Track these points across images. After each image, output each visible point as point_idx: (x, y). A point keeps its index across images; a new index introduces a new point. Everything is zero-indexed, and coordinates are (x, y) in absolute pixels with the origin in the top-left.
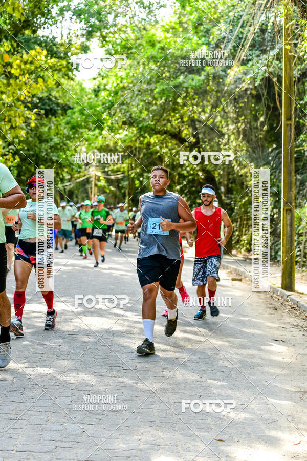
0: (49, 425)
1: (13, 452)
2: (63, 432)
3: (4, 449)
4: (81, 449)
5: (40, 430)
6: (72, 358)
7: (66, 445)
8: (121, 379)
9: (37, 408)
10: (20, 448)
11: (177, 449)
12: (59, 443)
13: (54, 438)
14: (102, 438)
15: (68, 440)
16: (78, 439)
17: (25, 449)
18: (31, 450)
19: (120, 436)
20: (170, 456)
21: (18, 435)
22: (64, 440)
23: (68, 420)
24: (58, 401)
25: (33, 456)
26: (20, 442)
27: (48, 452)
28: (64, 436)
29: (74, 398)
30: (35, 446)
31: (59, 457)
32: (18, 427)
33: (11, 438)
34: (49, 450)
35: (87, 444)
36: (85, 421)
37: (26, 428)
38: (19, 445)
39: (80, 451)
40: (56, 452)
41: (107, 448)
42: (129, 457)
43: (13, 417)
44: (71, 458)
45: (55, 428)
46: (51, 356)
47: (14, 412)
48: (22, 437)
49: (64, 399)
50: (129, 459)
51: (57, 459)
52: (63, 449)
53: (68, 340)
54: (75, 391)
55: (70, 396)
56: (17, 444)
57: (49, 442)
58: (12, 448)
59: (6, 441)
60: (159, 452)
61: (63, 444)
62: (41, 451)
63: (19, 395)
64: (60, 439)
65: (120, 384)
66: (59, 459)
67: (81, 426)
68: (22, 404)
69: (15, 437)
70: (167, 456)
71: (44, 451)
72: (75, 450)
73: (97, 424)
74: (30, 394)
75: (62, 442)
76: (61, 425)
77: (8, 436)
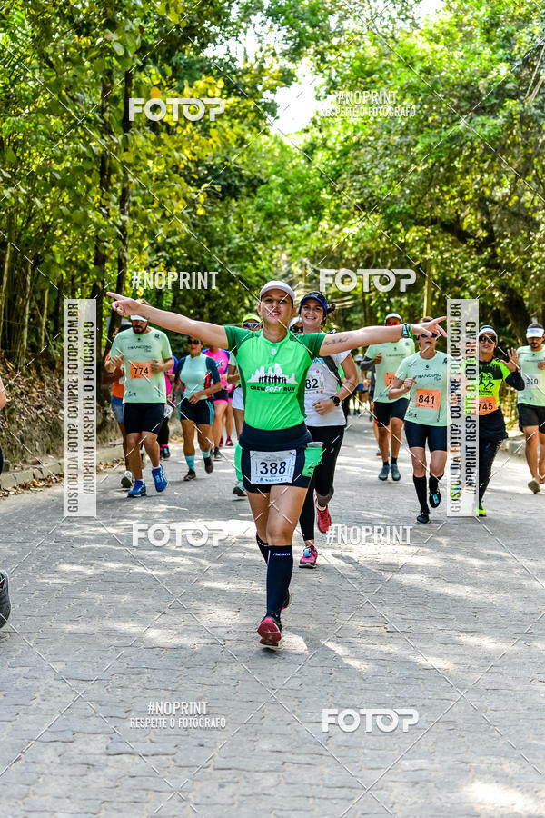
0: (266, 725)
1: (209, 770)
2: (292, 736)
3: (190, 764)
4: (328, 767)
5: (251, 732)
7: (302, 759)
8: (385, 648)
9: (242, 696)
10: (220, 762)
11: (502, 769)
12: (288, 757)
13: (279, 747)
14: (363, 748)
15: (302, 751)
16: (322, 750)
17: (229, 765)
18: (241, 767)
19: (396, 746)
20: (491, 783)
21: (213, 741)
24: (277, 684)
25: (245, 778)
26: (219, 753)
27: (270, 771)
28: (295, 743)
29: (305, 679)
30: (247, 759)
31: (290, 781)
33: (202, 746)
34: (272, 769)
38: (217, 758)
39: (327, 770)
40: (284, 771)
41: (375, 766)
42: (417, 783)
44: (313, 781)
45: (277, 731)
46: (255, 608)
48: (221, 744)
50: (417, 786)
51: (288, 784)
52: (296, 765)
54: (306, 666)
55: (297, 675)
56: (214, 756)
57: (270, 753)
58: (207, 763)
59: (195, 751)
60: (470, 775)
61: (296, 758)
62: (257, 769)
63: (208, 673)
64: (288, 748)
65: (384, 657)
66: (292, 784)
68: (217, 689)
69: (209, 744)
70: (485, 782)
71: (263, 769)
72: (318, 769)
74: (226, 671)
75: (293, 754)
76: (289, 724)
77: (197, 742)
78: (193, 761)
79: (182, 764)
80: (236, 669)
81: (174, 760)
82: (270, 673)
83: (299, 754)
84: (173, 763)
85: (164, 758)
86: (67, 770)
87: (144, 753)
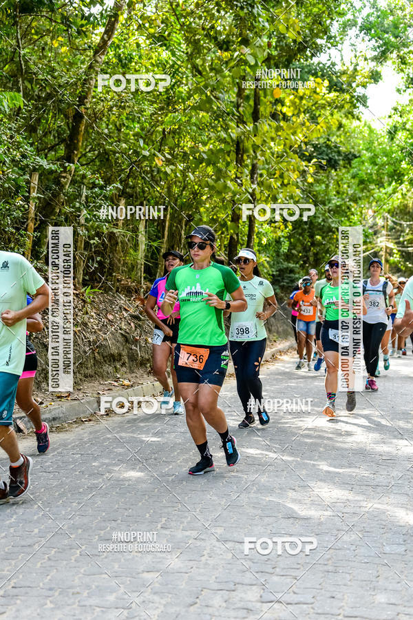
0: (381, 582)
1: (340, 617)
2: (403, 593)
3: (326, 612)
5: (370, 588)
6: (395, 491)
9: (361, 558)
10: (348, 611)
12: (400, 609)
13: (393, 601)
17: (356, 614)
21: (342, 594)
22: (406, 604)
23: (406, 576)
24: (387, 549)
26: (347, 603)
28: (406, 598)
29: (408, 546)
30: (368, 610)
32: (340, 583)
33: (333, 598)
37: (351, 586)
38: (346, 608)
43: (330, 568)
45: (391, 588)
46: (365, 487)
47: (330, 562)
48: (348, 597)
49: (395, 547)
52: (408, 616)
53: (384, 467)
54: (408, 536)
55: (402, 543)
56: (343, 606)
57: (386, 605)
58: (339, 612)
59: (328, 602)
61: (407, 610)
63: (333, 539)
64: (400, 602)
68: (341, 553)
69: (339, 596)
74: (346, 538)
75: (405, 607)
76: (399, 582)
77: (329, 595)
78: (327, 609)
79: (319, 611)
80: (354, 537)
81: (313, 608)
82: (381, 541)
83: (409, 607)
84: (312, 610)
85: (305, 606)
86: (232, 613)
87: (289, 602)
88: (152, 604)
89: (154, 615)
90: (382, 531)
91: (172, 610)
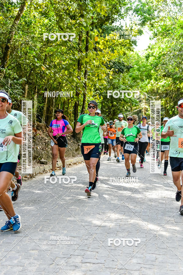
1: (116, 269)
2: (144, 258)
4: (156, 269)
5: (130, 257)
6: (143, 215)
7: (147, 266)
8: (174, 228)
10: (120, 267)
12: (142, 265)
13: (139, 262)
14: (168, 263)
15: (147, 263)
16: (154, 263)
17: (122, 268)
19: (179, 263)
22: (145, 263)
23: (146, 251)
25: (128, 272)
27: (136, 270)
28: (145, 261)
29: (147, 238)
30: (129, 266)
32: (117, 255)
33: (113, 261)
34: (137, 269)
35: (160, 267)
36: (156, 253)
37: (121, 256)
38: (119, 265)
39: (156, 270)
40: (141, 270)
41: (172, 269)
43: (113, 248)
45: (139, 256)
46: (130, 213)
47: (113, 245)
48: (120, 260)
52: (145, 268)
53: (139, 204)
54: (148, 234)
55: (145, 237)
56: (117, 264)
57: (136, 264)
58: (115, 267)
59: (111, 262)
61: (145, 266)
62: (132, 269)
64: (142, 263)
65: (174, 231)
67: (154, 255)
69: (116, 260)
71: (134, 269)
72: (153, 270)
73: (164, 255)
74: (121, 235)
76: (142, 254)
77: (112, 260)
78: (111, 266)
79: (107, 267)
80: (124, 235)
81: (104, 265)
83: (146, 265)
84: (104, 266)
85: (101, 264)
86: (69, 268)
87: (94, 263)
88: (33, 264)
89: (34, 269)
90: (137, 232)
91: (42, 267)
